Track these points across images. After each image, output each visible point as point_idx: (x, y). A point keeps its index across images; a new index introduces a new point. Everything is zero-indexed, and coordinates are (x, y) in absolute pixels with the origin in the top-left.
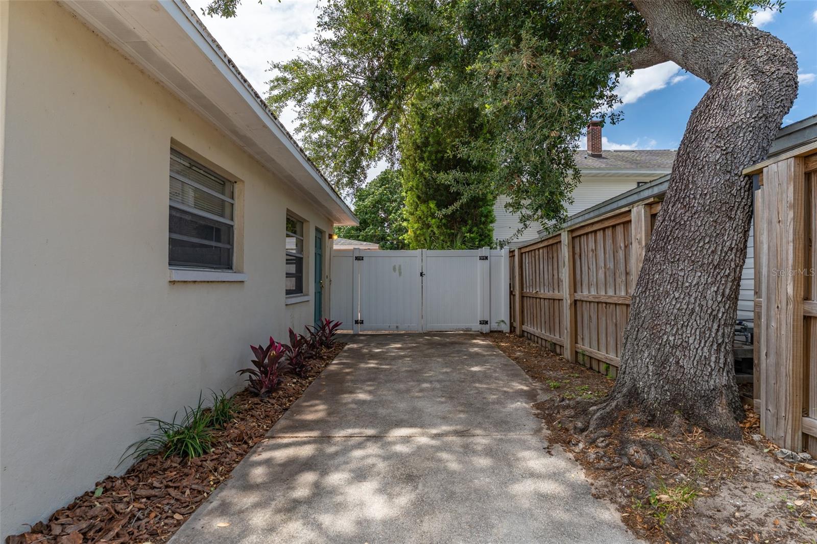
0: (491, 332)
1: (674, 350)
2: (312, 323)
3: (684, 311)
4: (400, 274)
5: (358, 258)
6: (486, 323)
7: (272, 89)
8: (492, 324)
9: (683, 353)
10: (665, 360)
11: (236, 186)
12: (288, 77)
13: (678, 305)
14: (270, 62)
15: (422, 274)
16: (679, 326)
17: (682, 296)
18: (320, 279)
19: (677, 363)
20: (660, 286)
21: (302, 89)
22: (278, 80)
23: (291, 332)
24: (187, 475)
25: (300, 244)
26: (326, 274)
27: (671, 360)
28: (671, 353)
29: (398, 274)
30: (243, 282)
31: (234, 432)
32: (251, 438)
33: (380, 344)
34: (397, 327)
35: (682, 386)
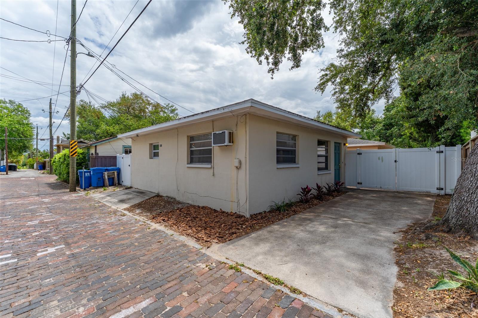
0: (446, 195)
1: (466, 204)
2: (333, 182)
3: (473, 187)
4: (382, 161)
5: (358, 154)
6: (442, 189)
7: (321, 80)
8: (446, 191)
9: (471, 205)
10: (461, 207)
11: (296, 137)
12: (327, 73)
13: (471, 184)
14: (320, 69)
15: (395, 161)
16: (470, 193)
17: (474, 180)
18: (339, 163)
19: (467, 209)
20: (466, 175)
21: (335, 76)
22: (323, 76)
23: (317, 184)
24: (280, 215)
25: (327, 150)
26: (342, 161)
27: (464, 208)
28: (465, 205)
29: (381, 161)
30: (299, 167)
31: (293, 209)
32: (297, 212)
33: (365, 194)
34: (381, 187)
35: (468, 219)
